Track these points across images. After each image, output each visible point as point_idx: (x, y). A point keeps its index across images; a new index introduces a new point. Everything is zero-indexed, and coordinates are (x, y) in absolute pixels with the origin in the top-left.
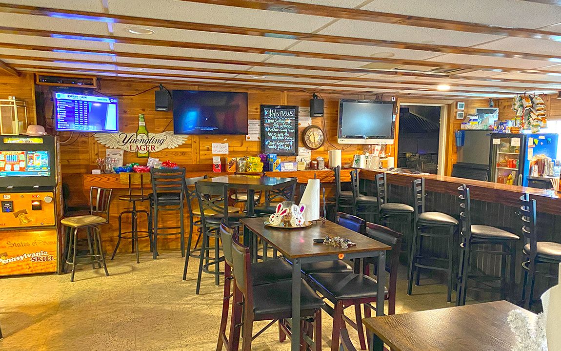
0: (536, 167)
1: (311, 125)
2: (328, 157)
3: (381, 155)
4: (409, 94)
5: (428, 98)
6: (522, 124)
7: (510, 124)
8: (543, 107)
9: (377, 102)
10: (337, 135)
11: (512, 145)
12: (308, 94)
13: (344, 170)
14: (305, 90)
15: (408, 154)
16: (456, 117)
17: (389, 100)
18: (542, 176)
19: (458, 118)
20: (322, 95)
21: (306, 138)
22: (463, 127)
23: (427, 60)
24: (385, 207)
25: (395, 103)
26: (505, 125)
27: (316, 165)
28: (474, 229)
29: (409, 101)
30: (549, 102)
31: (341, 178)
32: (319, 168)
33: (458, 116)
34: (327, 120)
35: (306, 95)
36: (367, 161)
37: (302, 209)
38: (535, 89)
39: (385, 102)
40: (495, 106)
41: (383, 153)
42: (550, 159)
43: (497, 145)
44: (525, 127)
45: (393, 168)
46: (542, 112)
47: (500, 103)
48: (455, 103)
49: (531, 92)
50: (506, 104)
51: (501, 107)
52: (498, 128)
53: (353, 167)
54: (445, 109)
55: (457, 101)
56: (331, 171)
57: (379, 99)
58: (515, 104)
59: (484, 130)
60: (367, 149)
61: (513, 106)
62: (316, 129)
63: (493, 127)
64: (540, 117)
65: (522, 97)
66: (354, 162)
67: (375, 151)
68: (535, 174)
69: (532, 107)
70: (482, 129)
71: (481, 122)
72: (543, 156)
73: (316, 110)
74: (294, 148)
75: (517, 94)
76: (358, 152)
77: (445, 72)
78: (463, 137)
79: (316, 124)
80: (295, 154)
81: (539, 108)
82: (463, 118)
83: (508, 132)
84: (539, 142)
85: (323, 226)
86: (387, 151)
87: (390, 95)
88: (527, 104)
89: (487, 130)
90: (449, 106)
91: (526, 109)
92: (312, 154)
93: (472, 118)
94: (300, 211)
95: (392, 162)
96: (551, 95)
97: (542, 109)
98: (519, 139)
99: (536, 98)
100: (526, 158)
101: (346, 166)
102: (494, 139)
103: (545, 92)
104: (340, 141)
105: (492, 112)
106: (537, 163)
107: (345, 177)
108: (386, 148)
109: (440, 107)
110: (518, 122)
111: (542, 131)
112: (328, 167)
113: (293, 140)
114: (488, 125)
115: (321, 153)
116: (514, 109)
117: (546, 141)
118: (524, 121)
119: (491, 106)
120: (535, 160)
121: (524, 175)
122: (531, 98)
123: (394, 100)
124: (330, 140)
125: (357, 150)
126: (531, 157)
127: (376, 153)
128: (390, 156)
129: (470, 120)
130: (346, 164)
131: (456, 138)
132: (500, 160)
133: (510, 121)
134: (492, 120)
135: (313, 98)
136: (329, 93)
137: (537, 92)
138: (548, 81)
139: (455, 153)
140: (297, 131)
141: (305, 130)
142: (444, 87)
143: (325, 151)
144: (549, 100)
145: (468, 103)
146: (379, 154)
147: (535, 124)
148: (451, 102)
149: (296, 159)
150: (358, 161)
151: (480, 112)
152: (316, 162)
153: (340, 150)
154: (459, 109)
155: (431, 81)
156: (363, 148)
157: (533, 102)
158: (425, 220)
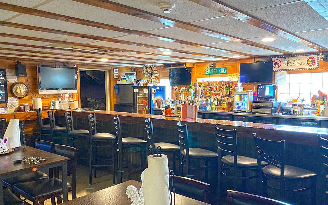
0: (157, 103)
1: (17, 81)
2: (32, 103)
3: (70, 100)
4: (84, 63)
5: (97, 66)
6: (148, 81)
7: (142, 81)
8: (157, 72)
9: (64, 68)
10: (37, 88)
11: (144, 92)
12: (12, 61)
13: (44, 111)
14: (10, 58)
15: (88, 99)
16: (114, 77)
17: (72, 67)
18: (160, 108)
19: (115, 78)
20: (24, 62)
21: (14, 90)
22: (118, 83)
23: (90, 44)
24: (73, 133)
25: (76, 69)
26: (140, 82)
27: (23, 109)
28: (124, 140)
29: (85, 67)
30: (160, 70)
31: (42, 116)
32: (25, 110)
33: (115, 76)
34: (29, 78)
35: (11, 62)
36: (60, 104)
37: (5, 141)
38: (152, 63)
39: (69, 68)
40: (135, 71)
41: (71, 99)
42: (163, 99)
43: (136, 92)
44: (150, 83)
45: (78, 108)
46: (157, 75)
47: (137, 70)
48: (112, 69)
49: (151, 64)
50: (140, 70)
51: (138, 72)
52: (136, 83)
53: (51, 108)
54: (107, 72)
55: (114, 68)
56: (34, 112)
57: (66, 66)
58: (144, 71)
59: (129, 85)
60: (60, 97)
61: (143, 71)
62: (21, 85)
63: (134, 83)
64: (156, 78)
65: (146, 67)
66: (51, 105)
67: (66, 98)
68: (156, 107)
69: (152, 72)
70: (128, 84)
71: (127, 80)
72: (159, 98)
73: (20, 72)
74: (4, 98)
75: (144, 65)
76: (54, 99)
77: (102, 51)
78: (119, 89)
79: (21, 81)
80: (6, 101)
81: (155, 73)
82: (118, 78)
83: (142, 85)
84: (157, 91)
85: (24, 151)
86: (73, 97)
87: (72, 63)
88: (150, 70)
89: (131, 85)
90: (109, 71)
91: (149, 73)
92: (19, 101)
93: (122, 78)
94: (3, 143)
95: (77, 104)
96: (161, 66)
97: (157, 74)
98: (147, 89)
99: (154, 68)
100: (151, 100)
101: (46, 108)
102: (135, 89)
103: (158, 65)
104: (40, 92)
105: (133, 74)
106: (157, 101)
107: (45, 115)
108: (73, 96)
109: (104, 71)
110: (146, 80)
111: (158, 85)
112: (32, 110)
113: (3, 93)
114: (131, 82)
115: (26, 101)
116: (143, 73)
117: (160, 90)
118: (149, 80)
119: (132, 71)
120: (156, 100)
121: (151, 108)
122: (151, 67)
123: (75, 67)
124: (33, 92)
125: (53, 97)
126: (154, 99)
127: (66, 99)
128: (76, 101)
129: (122, 79)
130: (46, 106)
131: (115, 89)
132: (138, 100)
133: (142, 80)
134: (133, 78)
135: (17, 64)
136: (30, 61)
137: (154, 65)
138: (158, 59)
139: (115, 97)
140: (6, 86)
141: (13, 85)
142: (104, 60)
143: (29, 99)
144: (160, 69)
145: (120, 69)
146: (68, 99)
147: (154, 81)
148: (110, 68)
149: (6, 105)
150: (54, 104)
151: (127, 74)
152: (23, 107)
153: (41, 98)
154: (115, 72)
155: (95, 56)
156: (57, 96)
157: (152, 70)
158: (97, 138)
